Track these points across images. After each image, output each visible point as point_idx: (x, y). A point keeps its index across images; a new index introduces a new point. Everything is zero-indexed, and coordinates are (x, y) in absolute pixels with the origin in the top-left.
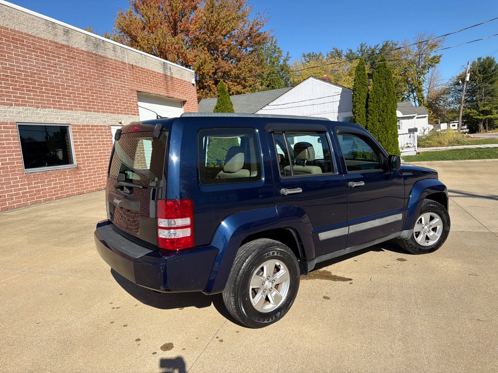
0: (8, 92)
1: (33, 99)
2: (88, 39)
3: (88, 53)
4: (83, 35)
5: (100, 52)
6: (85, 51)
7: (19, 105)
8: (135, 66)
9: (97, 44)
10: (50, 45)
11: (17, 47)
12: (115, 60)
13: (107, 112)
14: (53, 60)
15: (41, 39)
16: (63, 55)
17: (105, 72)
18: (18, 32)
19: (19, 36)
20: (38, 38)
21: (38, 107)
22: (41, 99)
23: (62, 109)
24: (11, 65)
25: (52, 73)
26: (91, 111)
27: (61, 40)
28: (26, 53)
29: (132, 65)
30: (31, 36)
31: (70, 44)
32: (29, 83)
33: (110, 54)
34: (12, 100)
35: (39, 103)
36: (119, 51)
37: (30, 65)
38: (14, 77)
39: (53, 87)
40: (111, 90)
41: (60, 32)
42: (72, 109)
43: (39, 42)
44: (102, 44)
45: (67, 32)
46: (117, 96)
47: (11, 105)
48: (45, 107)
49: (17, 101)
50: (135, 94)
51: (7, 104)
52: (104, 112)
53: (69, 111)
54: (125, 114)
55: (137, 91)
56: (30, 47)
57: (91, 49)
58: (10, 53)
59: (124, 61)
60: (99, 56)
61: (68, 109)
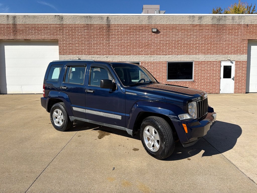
0: (166, 50)
1: (176, 51)
2: (213, 18)
3: (212, 25)
4: (210, 17)
5: (221, 23)
6: (210, 25)
7: (169, 54)
8: (250, 25)
9: (219, 19)
10: (189, 26)
11: (173, 31)
12: (232, 25)
13: (220, 54)
14: (190, 33)
15: (185, 25)
16: (196, 30)
17: (223, 33)
18: (175, 25)
19: (175, 26)
20: (184, 25)
21: (178, 55)
22: (180, 51)
23: (190, 54)
24: (169, 39)
25: (188, 39)
26: (208, 54)
27: (196, 22)
28: (177, 33)
29: (247, 25)
30: (180, 25)
31: (201, 23)
32: (176, 45)
33: (229, 22)
34: (167, 53)
35: (179, 53)
36: (237, 19)
37: (178, 37)
38: (169, 44)
39: (188, 45)
40: (225, 42)
41: (196, 19)
42: (196, 54)
43: (184, 26)
44: (223, 18)
45: (200, 18)
46: (230, 45)
47: (166, 55)
48: (181, 54)
49: (169, 53)
50: (246, 42)
51: (165, 55)
52: (218, 54)
53: (194, 55)
54: (234, 54)
55: (248, 40)
56: (179, 29)
57: (215, 22)
58: (170, 34)
59: (241, 24)
60: (220, 25)
61: (194, 54)
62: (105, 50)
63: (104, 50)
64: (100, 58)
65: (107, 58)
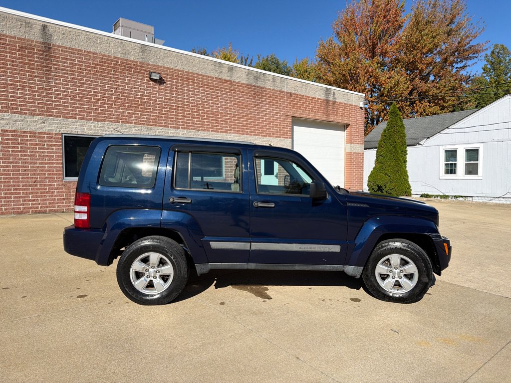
0: (178, 119)
1: (195, 124)
2: (249, 73)
3: (248, 85)
4: (245, 70)
5: (260, 84)
6: (245, 84)
7: (184, 128)
8: (293, 94)
9: (257, 77)
10: (215, 81)
11: (189, 85)
12: (273, 90)
13: (259, 135)
14: (216, 93)
15: (209, 77)
16: (225, 89)
17: (262, 101)
18: (191, 73)
19: (191, 76)
20: (206, 76)
21: (199, 130)
22: (202, 124)
23: (218, 132)
24: (182, 98)
25: (214, 103)
26: (244, 134)
27: (225, 76)
28: (195, 89)
29: (291, 94)
30: (200, 75)
31: (232, 79)
32: (195, 112)
33: (269, 85)
34: (180, 125)
35: (200, 127)
36: (279, 81)
37: (197, 98)
38: (183, 107)
39: (213, 114)
40: (265, 116)
41: (225, 70)
42: (227, 132)
43: (206, 79)
44: (262, 77)
45: (231, 69)
46: (271, 122)
47: (179, 128)
48: (204, 130)
49: (183, 125)
50: (290, 119)
51: (175, 128)
52: (256, 135)
53: (224, 134)
54: (276, 137)
55: (292, 117)
56: (199, 84)
57: (252, 81)
58: (183, 89)
59: (283, 90)
60: (258, 87)
61: (223, 132)
62: (39, 103)
63: (35, 103)
64: (23, 121)
65: (44, 123)
